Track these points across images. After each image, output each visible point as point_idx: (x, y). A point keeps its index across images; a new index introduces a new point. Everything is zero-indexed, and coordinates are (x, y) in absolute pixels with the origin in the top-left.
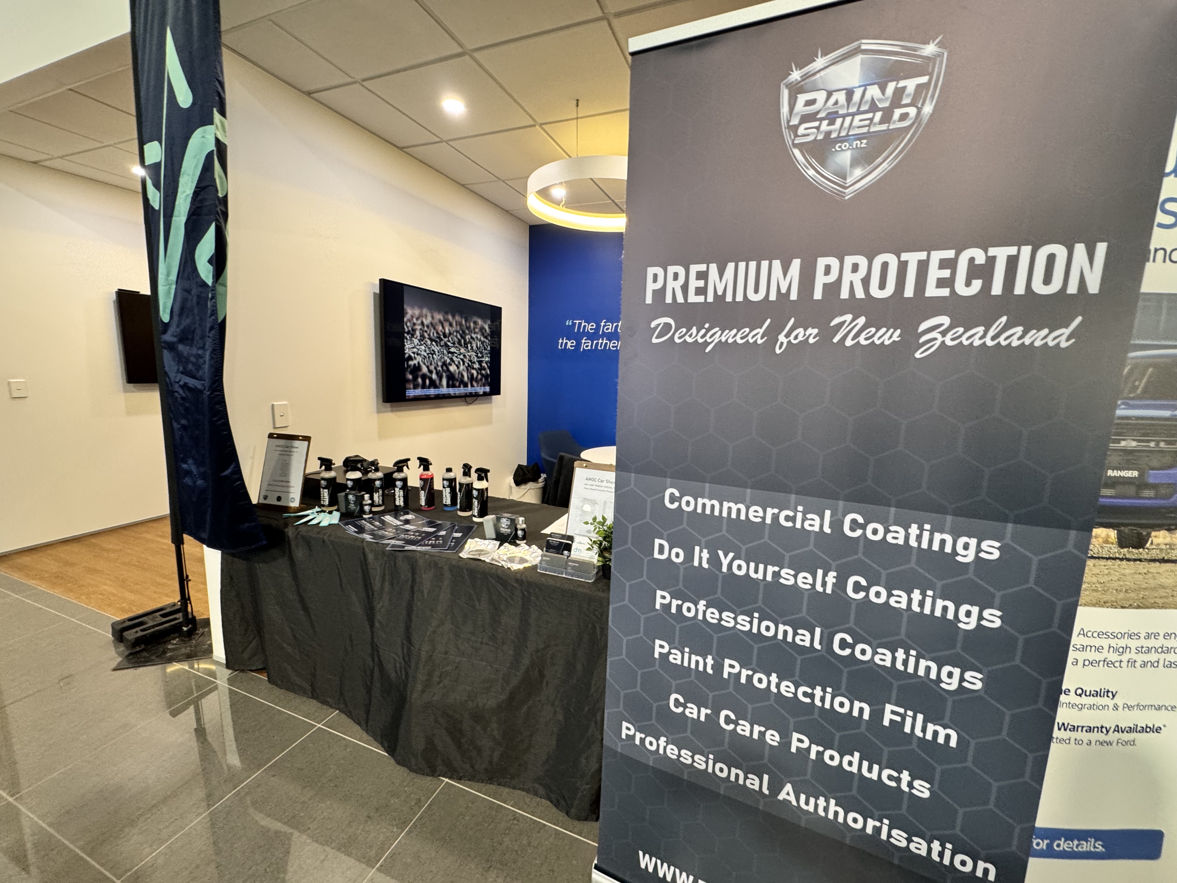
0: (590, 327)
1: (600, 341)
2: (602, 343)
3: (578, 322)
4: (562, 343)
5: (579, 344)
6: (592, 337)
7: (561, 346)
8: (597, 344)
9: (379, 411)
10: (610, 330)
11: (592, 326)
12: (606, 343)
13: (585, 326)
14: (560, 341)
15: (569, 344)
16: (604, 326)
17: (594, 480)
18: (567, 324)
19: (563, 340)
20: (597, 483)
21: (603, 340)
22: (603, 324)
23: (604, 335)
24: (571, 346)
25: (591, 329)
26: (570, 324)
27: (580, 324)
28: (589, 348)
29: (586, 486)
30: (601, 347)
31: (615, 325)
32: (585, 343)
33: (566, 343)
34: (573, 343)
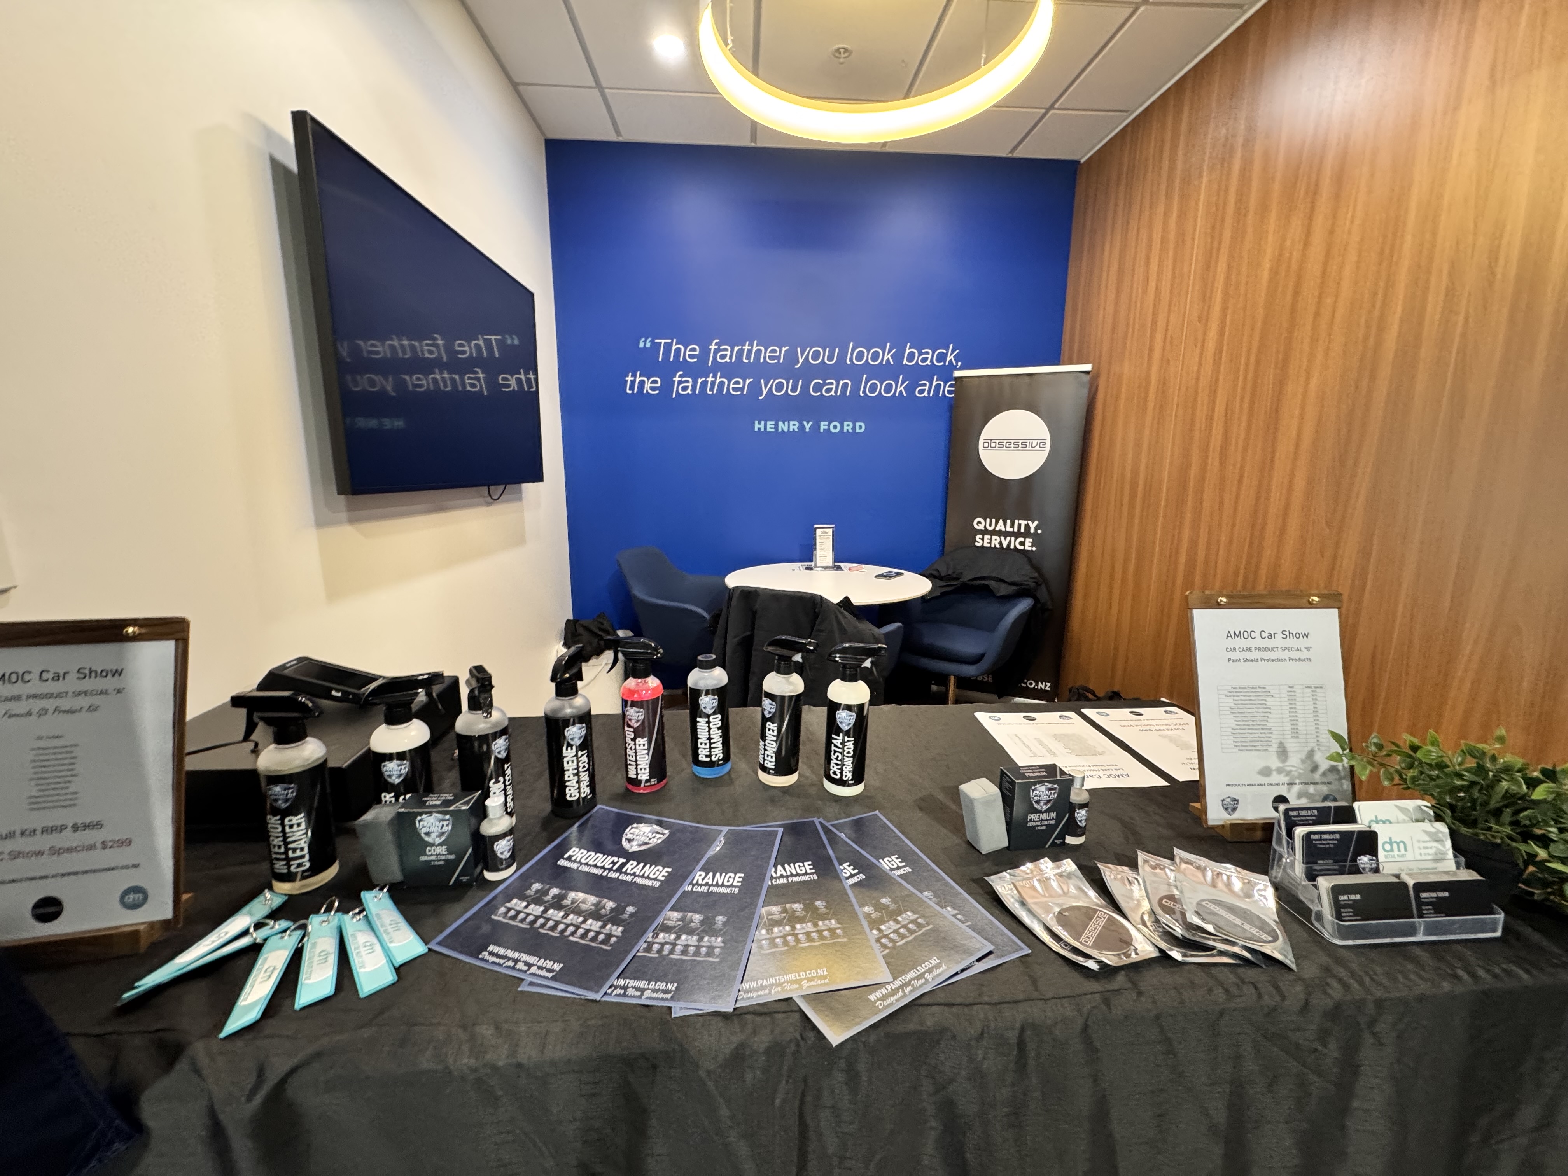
0: (689, 353)
1: (710, 379)
2: (713, 383)
3: (663, 341)
4: (633, 382)
5: (668, 385)
6: (696, 370)
7: (632, 388)
8: (704, 384)
9: (320, 523)
10: (727, 359)
11: (694, 350)
12: (722, 384)
13: (678, 350)
14: (629, 378)
15: (648, 385)
16: (717, 351)
17: (1249, 635)
18: (641, 345)
19: (634, 375)
20: (1259, 643)
21: (715, 376)
22: (713, 347)
23: (717, 367)
24: (652, 388)
25: (691, 356)
26: (648, 345)
27: (668, 346)
28: (689, 391)
29: (1234, 655)
30: (712, 389)
31: (736, 349)
32: (680, 382)
33: (642, 383)
34: (655, 382)
